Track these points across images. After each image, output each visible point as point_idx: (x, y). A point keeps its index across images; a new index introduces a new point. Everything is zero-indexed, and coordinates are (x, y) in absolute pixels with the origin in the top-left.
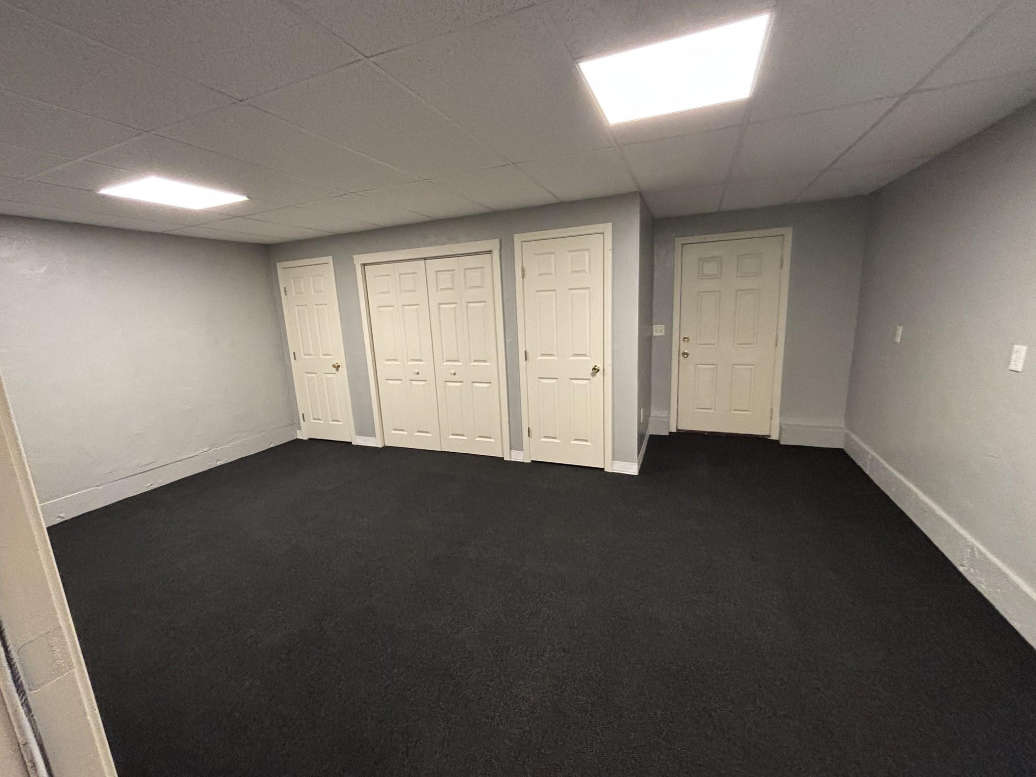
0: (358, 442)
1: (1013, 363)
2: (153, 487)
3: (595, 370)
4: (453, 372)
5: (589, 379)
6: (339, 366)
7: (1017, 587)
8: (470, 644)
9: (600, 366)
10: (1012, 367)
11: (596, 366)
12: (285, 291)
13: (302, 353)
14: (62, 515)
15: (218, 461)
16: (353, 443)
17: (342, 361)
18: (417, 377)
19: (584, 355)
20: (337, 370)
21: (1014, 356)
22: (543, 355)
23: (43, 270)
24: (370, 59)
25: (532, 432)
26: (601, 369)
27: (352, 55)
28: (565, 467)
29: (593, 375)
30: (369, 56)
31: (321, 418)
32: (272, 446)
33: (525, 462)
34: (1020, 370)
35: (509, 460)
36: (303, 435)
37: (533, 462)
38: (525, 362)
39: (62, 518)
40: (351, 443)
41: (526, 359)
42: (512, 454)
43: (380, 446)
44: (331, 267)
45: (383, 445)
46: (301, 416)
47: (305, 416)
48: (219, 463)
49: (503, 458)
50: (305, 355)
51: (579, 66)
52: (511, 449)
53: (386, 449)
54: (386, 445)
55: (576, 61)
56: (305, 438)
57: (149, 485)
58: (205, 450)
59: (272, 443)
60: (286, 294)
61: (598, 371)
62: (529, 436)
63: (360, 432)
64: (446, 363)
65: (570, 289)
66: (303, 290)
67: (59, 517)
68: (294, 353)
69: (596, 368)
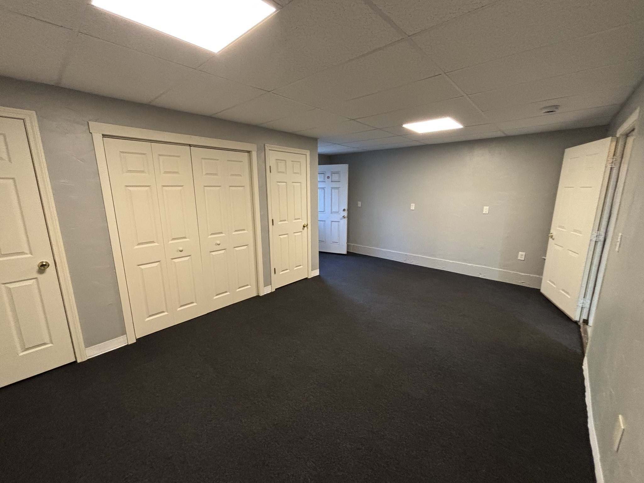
3: (304, 227)
5: (301, 232)
11: (305, 224)
16: (79, 361)
19: (299, 219)
22: (281, 221)
29: (303, 229)
33: (272, 291)
35: (263, 295)
37: (276, 289)
38: (273, 226)
42: (265, 290)
45: (136, 339)
49: (259, 296)
62: (275, 273)
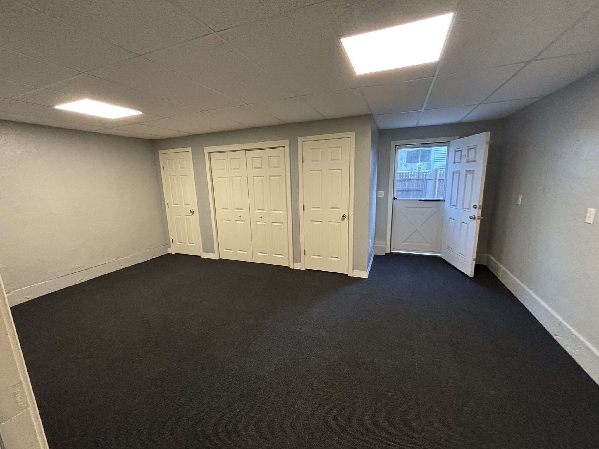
0: (205, 256)
1: (587, 219)
2: (83, 281)
3: (344, 217)
4: (260, 216)
5: (340, 222)
6: (194, 212)
7: (588, 349)
8: (269, 378)
9: (346, 214)
10: (587, 221)
11: (344, 215)
12: (163, 167)
13: (172, 203)
14: (28, 297)
15: (121, 266)
16: (201, 257)
17: (196, 209)
18: (239, 219)
19: (338, 208)
20: (193, 214)
21: (588, 214)
22: (313, 208)
23: (20, 152)
24: (218, 33)
25: (307, 252)
26: (347, 216)
27: (207, 30)
28: (326, 273)
29: (343, 220)
30: (216, 31)
31: (182, 242)
32: (153, 257)
33: (302, 269)
34: (592, 223)
35: (292, 268)
36: (172, 251)
37: (306, 269)
38: (303, 211)
39: (28, 298)
40: (200, 256)
41: (303, 210)
42: (295, 265)
43: (217, 258)
44: (190, 153)
45: (219, 258)
46: (171, 240)
47: (173, 240)
48: (122, 267)
49: (289, 267)
50: (174, 205)
51: (340, 40)
52: (294, 262)
53: (221, 260)
54: (221, 258)
55: (339, 37)
56: (173, 253)
57: (80, 279)
58: (114, 259)
59: (153, 256)
60: (163, 169)
61: (346, 217)
62: (304, 254)
63: (205, 250)
64: (256, 211)
65: (330, 170)
66: (173, 167)
67: (26, 298)
68: (168, 203)
69: (344, 216)
